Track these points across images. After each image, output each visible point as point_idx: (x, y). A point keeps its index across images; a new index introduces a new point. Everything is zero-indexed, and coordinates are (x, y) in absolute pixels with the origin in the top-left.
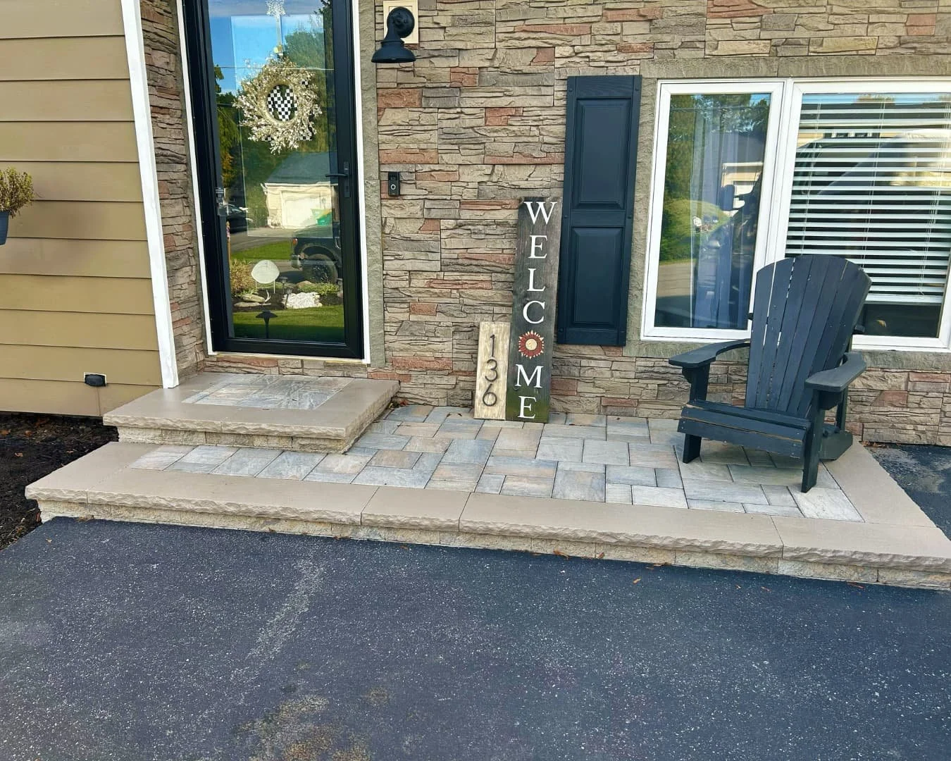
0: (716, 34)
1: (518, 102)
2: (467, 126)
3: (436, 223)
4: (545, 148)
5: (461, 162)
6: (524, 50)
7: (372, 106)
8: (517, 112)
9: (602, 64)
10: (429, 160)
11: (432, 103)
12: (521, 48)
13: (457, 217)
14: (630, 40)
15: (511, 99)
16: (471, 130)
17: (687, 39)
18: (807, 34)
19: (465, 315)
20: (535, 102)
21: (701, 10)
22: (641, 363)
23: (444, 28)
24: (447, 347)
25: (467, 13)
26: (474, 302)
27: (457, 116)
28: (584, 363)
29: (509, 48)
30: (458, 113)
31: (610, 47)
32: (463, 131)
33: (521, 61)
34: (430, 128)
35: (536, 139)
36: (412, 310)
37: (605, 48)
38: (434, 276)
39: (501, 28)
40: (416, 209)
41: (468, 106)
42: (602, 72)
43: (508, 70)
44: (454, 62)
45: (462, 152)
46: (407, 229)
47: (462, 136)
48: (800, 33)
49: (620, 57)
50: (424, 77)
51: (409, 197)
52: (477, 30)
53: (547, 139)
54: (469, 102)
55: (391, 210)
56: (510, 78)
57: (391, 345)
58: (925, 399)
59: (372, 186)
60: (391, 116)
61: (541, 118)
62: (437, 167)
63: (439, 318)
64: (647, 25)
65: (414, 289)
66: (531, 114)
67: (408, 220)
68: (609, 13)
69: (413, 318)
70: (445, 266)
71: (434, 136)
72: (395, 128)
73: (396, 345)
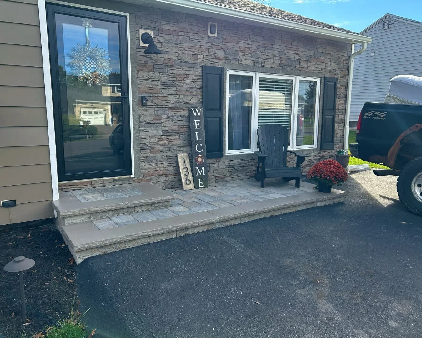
0: (241, 57)
1: (187, 73)
2: (171, 80)
3: (160, 116)
4: (196, 89)
5: (169, 93)
6: (188, 55)
7: (135, 69)
8: (186, 76)
9: (212, 62)
10: (157, 92)
11: (158, 70)
12: (187, 54)
13: (168, 114)
14: (219, 56)
15: (185, 71)
16: (171, 82)
17: (234, 57)
18: (261, 60)
19: (171, 152)
20: (193, 73)
21: (237, 49)
22: (226, 163)
23: (161, 43)
24: (165, 165)
25: (169, 39)
26: (174, 147)
27: (167, 76)
28: (211, 165)
29: (183, 53)
30: (167, 75)
31: (214, 57)
32: (169, 82)
33: (187, 58)
34: (157, 80)
35: (193, 86)
36: (151, 152)
37: (212, 57)
38: (159, 137)
39: (181, 46)
40: (152, 111)
41: (171, 72)
42: (212, 65)
43: (183, 61)
44: (166, 56)
45: (169, 89)
46: (149, 119)
47: (169, 84)
48: (260, 60)
49: (217, 61)
50: (154, 60)
51: (150, 106)
52: (173, 45)
53: (197, 87)
54: (171, 71)
55: (142, 112)
56: (184, 64)
57: (143, 167)
58: (290, 164)
59: (135, 102)
60: (142, 74)
61: (195, 79)
62: (160, 95)
63: (162, 154)
64: (223, 52)
65: (152, 143)
66: (191, 77)
67: (149, 116)
68: (213, 46)
69: (152, 155)
70: (163, 133)
71: (158, 83)
72: (144, 79)
73: (145, 167)
